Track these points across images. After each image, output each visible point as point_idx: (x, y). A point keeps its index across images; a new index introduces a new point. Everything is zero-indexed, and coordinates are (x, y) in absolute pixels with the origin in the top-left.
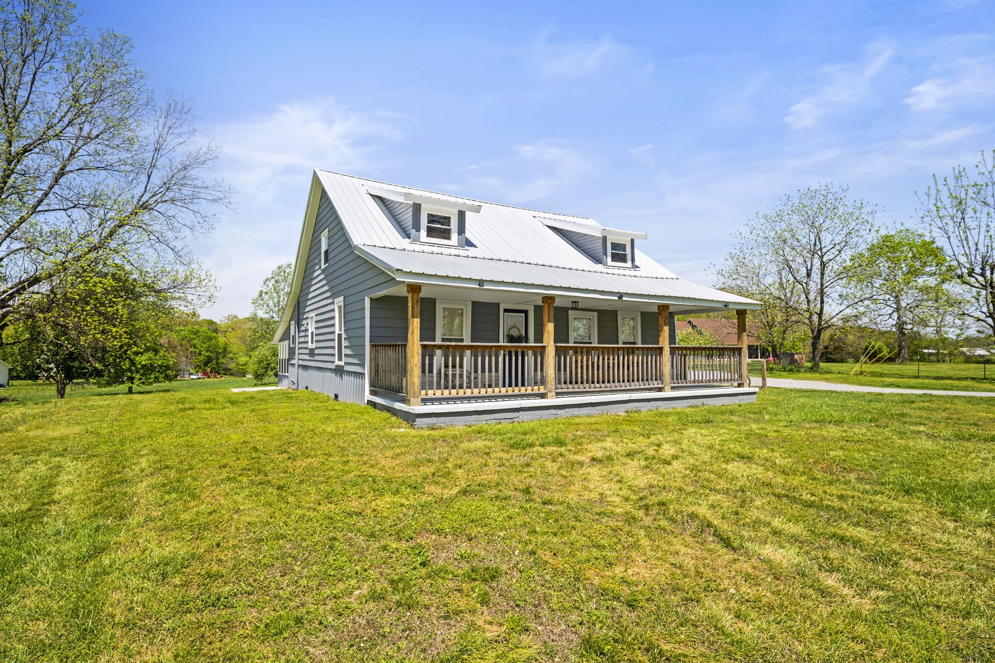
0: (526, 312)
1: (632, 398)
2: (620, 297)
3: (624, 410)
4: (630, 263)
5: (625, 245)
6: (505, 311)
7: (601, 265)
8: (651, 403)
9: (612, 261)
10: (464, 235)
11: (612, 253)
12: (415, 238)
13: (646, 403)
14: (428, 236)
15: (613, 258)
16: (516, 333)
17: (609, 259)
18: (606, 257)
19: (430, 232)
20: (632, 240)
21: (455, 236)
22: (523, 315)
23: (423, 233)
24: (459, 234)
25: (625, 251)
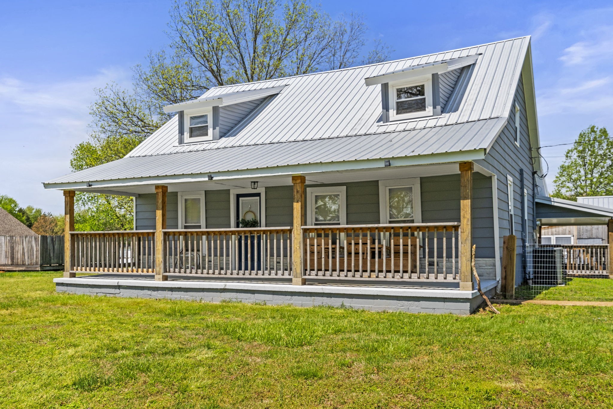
1: (227, 287)
3: (221, 299)
4: (429, 110)
5: (423, 87)
6: (238, 196)
7: (382, 122)
8: (257, 296)
9: (397, 114)
10: (218, 128)
11: (397, 103)
12: (181, 141)
13: (249, 295)
14: (191, 136)
15: (401, 108)
16: (250, 217)
17: (392, 113)
18: (387, 110)
19: (193, 132)
20: (433, 75)
21: (210, 131)
22: (258, 198)
23: (186, 135)
24: (214, 128)
25: (423, 95)
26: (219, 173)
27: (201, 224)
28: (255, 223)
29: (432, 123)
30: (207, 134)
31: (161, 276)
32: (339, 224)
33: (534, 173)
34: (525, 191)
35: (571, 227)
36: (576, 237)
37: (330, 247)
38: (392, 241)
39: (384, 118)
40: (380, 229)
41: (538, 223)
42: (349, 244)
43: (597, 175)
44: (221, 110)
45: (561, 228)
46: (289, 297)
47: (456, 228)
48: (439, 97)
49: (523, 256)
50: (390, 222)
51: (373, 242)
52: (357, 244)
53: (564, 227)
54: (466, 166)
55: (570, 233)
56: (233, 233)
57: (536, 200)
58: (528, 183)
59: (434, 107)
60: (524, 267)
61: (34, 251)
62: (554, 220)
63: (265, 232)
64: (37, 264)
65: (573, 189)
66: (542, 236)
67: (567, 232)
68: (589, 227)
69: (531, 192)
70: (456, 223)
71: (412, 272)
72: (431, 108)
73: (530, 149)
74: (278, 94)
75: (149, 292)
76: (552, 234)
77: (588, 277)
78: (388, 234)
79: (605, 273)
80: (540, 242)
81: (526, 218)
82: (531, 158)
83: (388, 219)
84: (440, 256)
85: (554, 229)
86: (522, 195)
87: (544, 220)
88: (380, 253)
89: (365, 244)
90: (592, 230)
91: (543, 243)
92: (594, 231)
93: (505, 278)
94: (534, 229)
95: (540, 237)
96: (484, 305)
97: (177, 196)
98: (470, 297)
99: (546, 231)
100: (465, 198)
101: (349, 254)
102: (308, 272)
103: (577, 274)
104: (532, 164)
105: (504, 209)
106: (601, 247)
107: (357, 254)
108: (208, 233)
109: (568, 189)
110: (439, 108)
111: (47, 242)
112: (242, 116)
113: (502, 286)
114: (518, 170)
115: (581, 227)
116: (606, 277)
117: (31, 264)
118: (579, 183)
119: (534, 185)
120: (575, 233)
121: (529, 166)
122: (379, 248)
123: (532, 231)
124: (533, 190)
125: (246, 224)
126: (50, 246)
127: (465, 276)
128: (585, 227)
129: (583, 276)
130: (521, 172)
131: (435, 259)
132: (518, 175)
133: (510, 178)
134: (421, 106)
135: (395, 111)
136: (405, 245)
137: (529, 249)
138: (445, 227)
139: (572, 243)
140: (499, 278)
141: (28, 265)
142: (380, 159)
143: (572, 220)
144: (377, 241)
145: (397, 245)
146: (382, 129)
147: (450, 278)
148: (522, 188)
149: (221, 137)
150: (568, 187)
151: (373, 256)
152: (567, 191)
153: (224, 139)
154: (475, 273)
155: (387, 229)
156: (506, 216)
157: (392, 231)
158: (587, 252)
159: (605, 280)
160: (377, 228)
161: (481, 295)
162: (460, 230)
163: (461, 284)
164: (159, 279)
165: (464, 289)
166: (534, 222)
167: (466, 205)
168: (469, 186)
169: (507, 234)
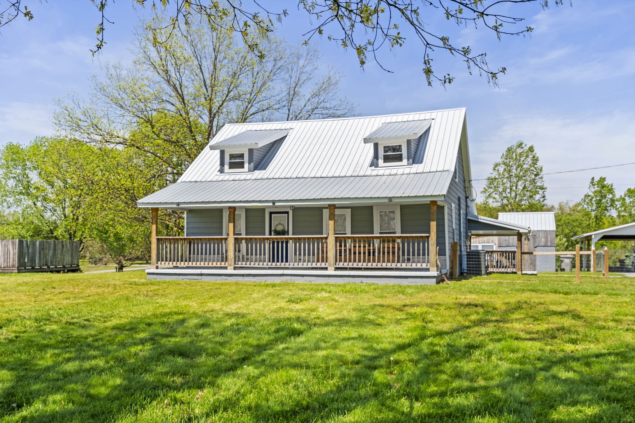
0: (287, 213)
2: (274, 203)
4: (405, 161)
5: (400, 146)
6: (271, 213)
7: (373, 167)
8: (305, 278)
9: (384, 162)
10: (252, 164)
11: (384, 155)
12: (222, 171)
13: (300, 278)
14: (230, 168)
15: (387, 159)
16: (280, 228)
17: (381, 162)
18: (377, 159)
19: (232, 166)
20: (408, 140)
21: (246, 165)
22: (286, 215)
23: (226, 167)
24: (249, 163)
25: (401, 151)
26: (280, 201)
27: (242, 232)
28: (284, 232)
29: (407, 170)
30: (243, 167)
31: (232, 267)
32: (345, 234)
33: (467, 198)
34: (461, 212)
35: (494, 237)
36: (497, 245)
37: (338, 248)
38: (381, 245)
39: (374, 164)
40: (374, 238)
41: (469, 234)
42: (355, 247)
43: (521, 188)
44: (255, 151)
45: (486, 238)
46: (327, 278)
47: (428, 237)
48: (411, 153)
49: (461, 256)
50: (381, 233)
51: (369, 246)
52: (360, 247)
53: (488, 237)
54: (434, 203)
55: (492, 242)
56: (268, 239)
57: (469, 218)
58: (463, 206)
59: (408, 160)
60: (461, 264)
61: (11, 255)
62: (481, 232)
63: (291, 239)
64: (13, 266)
65: (500, 200)
66: (472, 245)
67: (491, 241)
68: (507, 237)
69: (464, 212)
70: (428, 235)
71: (402, 262)
72: (406, 160)
73: (464, 181)
74: (286, 136)
75: (226, 278)
76: (479, 243)
77: (503, 273)
78: (379, 240)
79: (514, 270)
80: (470, 249)
81: (462, 231)
82: (465, 187)
83: (379, 231)
84: (414, 255)
85: (481, 239)
86: (460, 215)
87: (473, 232)
88: (374, 252)
89: (364, 247)
90: (509, 240)
91: (472, 249)
92: (511, 241)
93: (452, 268)
94: (466, 238)
95: (470, 246)
96: (443, 281)
97: (222, 211)
98: (436, 275)
99: (475, 240)
100: (433, 221)
101: (355, 253)
102: (337, 263)
103: (496, 271)
104: (466, 192)
105: (450, 226)
106: (512, 252)
107: (360, 253)
108: (246, 239)
109: (494, 200)
110: (411, 160)
111: (23, 246)
112: (265, 153)
113: (450, 273)
114: (457, 197)
115: (501, 237)
116: (515, 273)
117: (7, 267)
118: (504, 195)
119: (467, 206)
120: (497, 242)
121: (464, 193)
122: (373, 249)
123: (465, 239)
124: (466, 210)
125: (277, 233)
126: (25, 250)
127: (433, 264)
128: (504, 237)
129: (500, 273)
130: (459, 199)
131: (411, 257)
132: (457, 202)
133: (453, 205)
134: (399, 158)
135: (383, 161)
136: (388, 248)
137: (464, 253)
138: (421, 237)
139: (495, 249)
140: (448, 268)
141: (4, 268)
142: (386, 197)
143: (495, 232)
144: (372, 244)
145: (384, 248)
146: (374, 173)
147: (424, 266)
148: (459, 210)
149: (254, 170)
150: (494, 198)
151: (369, 255)
152: (493, 202)
153: (257, 172)
154: (438, 262)
155: (377, 238)
156: (451, 231)
157: (381, 239)
158: (503, 255)
159: (515, 275)
160: (372, 237)
161: (442, 275)
162: (430, 239)
163: (431, 269)
164: (231, 269)
165: (432, 271)
166: (466, 233)
167: (433, 224)
168: (435, 214)
169: (452, 241)
